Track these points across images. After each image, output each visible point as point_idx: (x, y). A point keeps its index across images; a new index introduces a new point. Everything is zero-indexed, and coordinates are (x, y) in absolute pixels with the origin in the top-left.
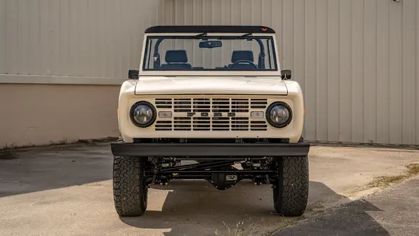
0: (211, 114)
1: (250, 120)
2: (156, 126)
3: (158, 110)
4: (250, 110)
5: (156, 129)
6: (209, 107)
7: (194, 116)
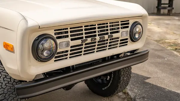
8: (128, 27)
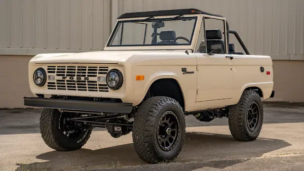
1: (98, 83)
2: (48, 86)
3: (48, 74)
4: (98, 75)
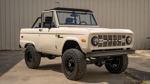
0: (113, 40)
5: (98, 47)
6: (112, 38)
7: (109, 41)
8: (125, 38)
